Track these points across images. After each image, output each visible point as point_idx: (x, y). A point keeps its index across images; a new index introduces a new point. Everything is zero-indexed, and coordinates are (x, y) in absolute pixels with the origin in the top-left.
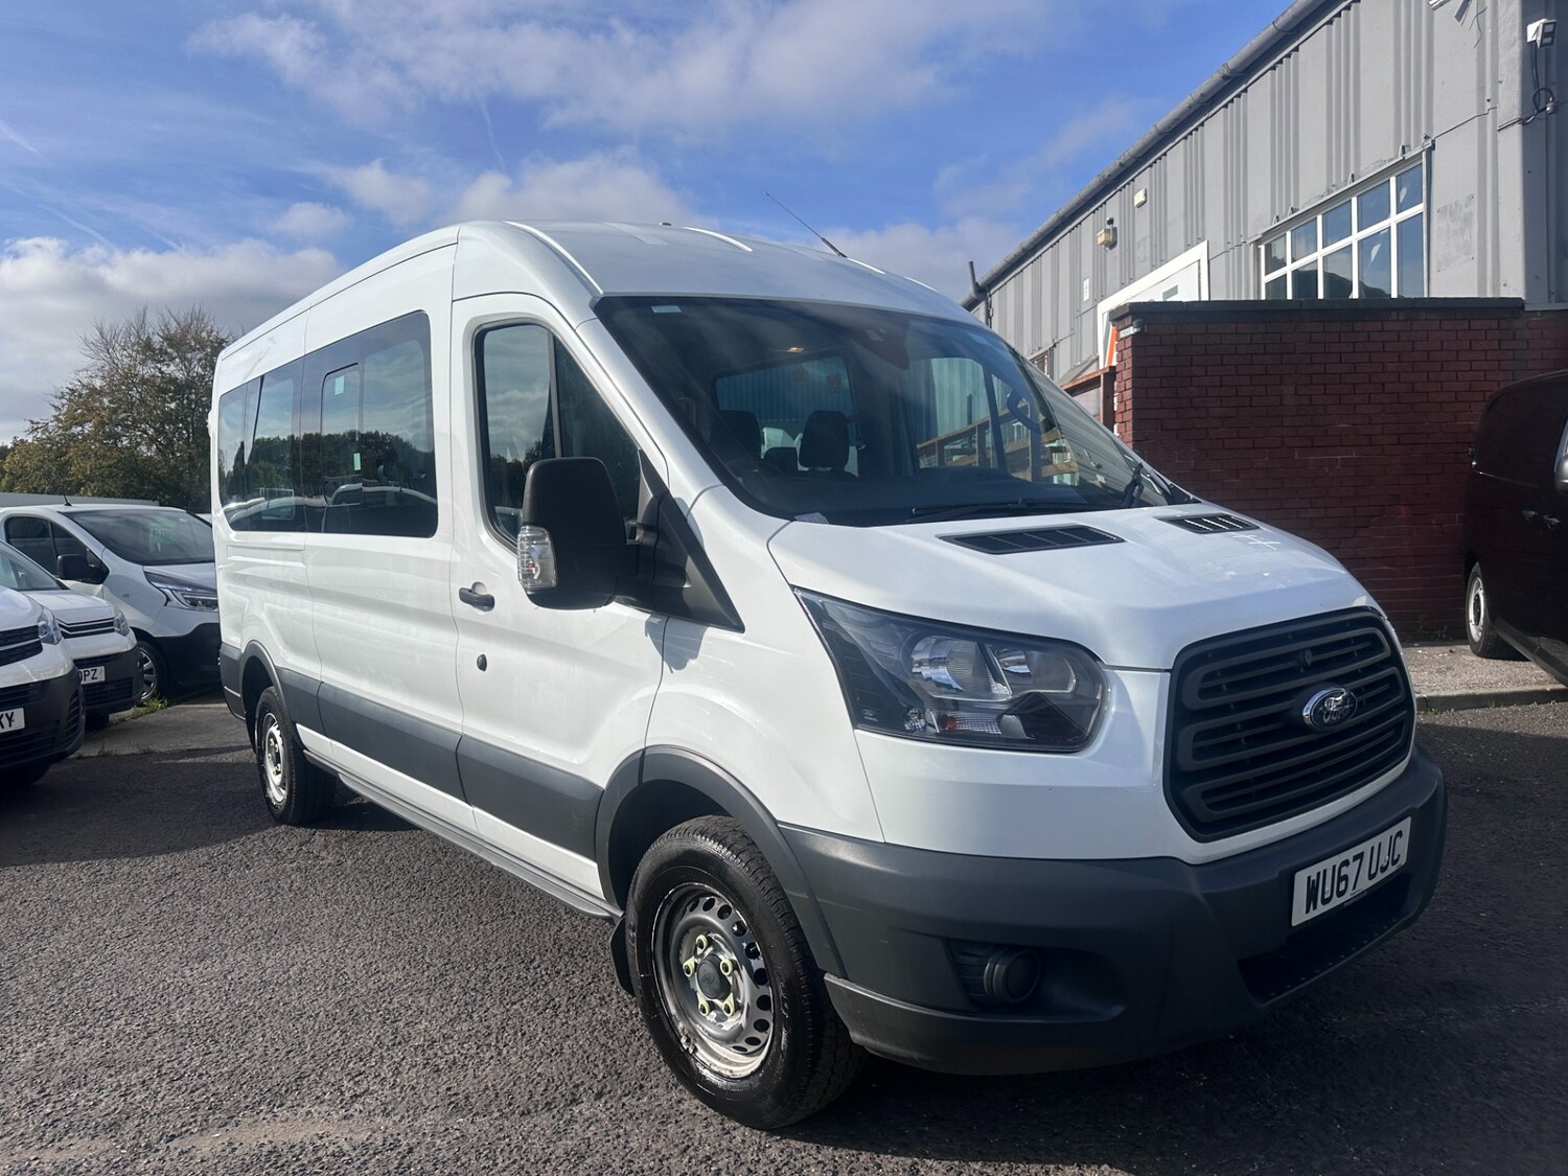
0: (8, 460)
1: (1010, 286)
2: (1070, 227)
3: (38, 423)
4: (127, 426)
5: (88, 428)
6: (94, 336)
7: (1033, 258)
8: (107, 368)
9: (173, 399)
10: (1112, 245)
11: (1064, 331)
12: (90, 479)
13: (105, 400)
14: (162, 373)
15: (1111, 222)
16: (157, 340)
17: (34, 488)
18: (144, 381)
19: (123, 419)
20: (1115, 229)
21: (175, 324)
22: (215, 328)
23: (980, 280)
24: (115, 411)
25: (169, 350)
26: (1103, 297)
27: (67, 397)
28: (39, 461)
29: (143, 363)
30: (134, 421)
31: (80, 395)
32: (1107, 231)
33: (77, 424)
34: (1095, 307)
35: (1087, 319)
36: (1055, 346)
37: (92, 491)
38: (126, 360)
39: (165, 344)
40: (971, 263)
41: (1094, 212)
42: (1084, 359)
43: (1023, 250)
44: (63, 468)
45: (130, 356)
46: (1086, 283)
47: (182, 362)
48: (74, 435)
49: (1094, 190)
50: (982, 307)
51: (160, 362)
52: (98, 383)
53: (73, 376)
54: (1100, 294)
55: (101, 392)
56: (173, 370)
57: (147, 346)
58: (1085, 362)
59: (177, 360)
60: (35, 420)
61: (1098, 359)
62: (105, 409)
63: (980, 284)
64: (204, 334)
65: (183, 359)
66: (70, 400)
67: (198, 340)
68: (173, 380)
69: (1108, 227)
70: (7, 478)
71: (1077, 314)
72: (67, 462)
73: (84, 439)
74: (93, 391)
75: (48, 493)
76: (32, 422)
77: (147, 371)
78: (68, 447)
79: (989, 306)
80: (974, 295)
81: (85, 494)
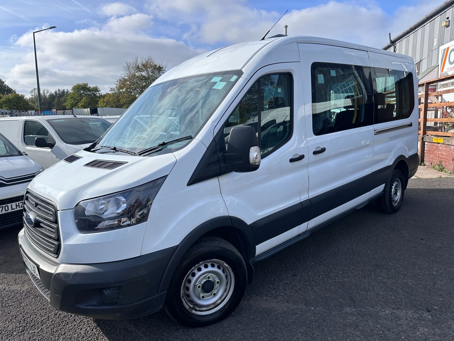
0: (105, 99)
1: (404, 40)
2: (430, 20)
3: (112, 89)
4: (133, 89)
5: (124, 90)
6: (125, 65)
7: (414, 31)
8: (128, 74)
9: (144, 82)
10: (447, 26)
11: (425, 55)
12: (125, 104)
13: (128, 82)
14: (141, 74)
15: (448, 18)
16: (140, 65)
17: (112, 106)
18: (138, 77)
19: (133, 88)
20: (449, 21)
21: (144, 61)
22: (154, 62)
23: (392, 39)
24: (130, 85)
25: (143, 68)
26: (442, 44)
27: (119, 82)
28: (113, 99)
29: (137, 72)
30: (135, 88)
31: (122, 81)
32: (446, 22)
33: (122, 89)
34: (438, 48)
35: (435, 53)
36: (421, 61)
37: (126, 107)
38: (133, 71)
39: (142, 67)
40: (390, 34)
41: (441, 15)
42: (432, 66)
43: (411, 29)
44: (118, 101)
45: (134, 70)
46: (436, 40)
47: (146, 71)
48: (121, 92)
49: (442, 7)
50: (392, 48)
51: (141, 71)
52: (126, 78)
53: (120, 76)
54: (441, 43)
55: (127, 80)
56: (144, 74)
57: (138, 67)
58: (433, 67)
59: (145, 71)
60: (112, 88)
61: (438, 65)
62: (128, 85)
63: (392, 40)
64: (152, 64)
65: (147, 71)
66: (120, 83)
67: (151, 65)
68: (144, 77)
69: (446, 20)
70: (105, 103)
71: (431, 50)
72: (119, 99)
73: (123, 93)
74: (125, 80)
75: (115, 108)
76: (111, 88)
77: (137, 74)
78: (120, 95)
79: (395, 47)
80: (390, 44)
81: (124, 108)
